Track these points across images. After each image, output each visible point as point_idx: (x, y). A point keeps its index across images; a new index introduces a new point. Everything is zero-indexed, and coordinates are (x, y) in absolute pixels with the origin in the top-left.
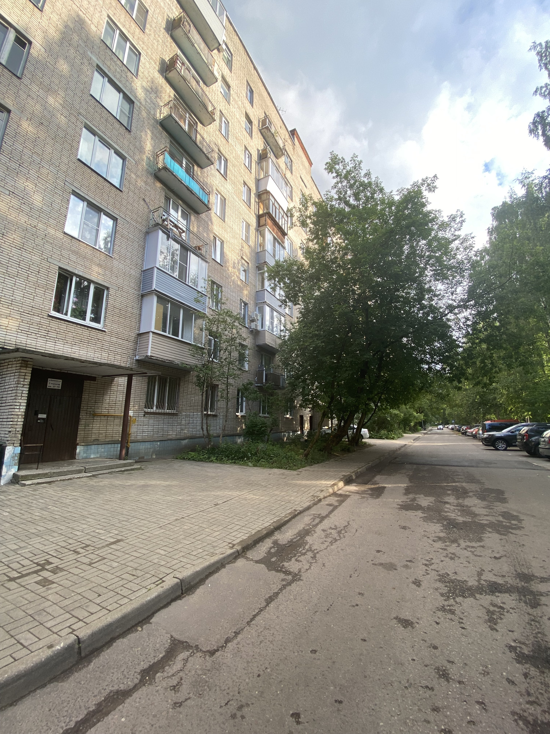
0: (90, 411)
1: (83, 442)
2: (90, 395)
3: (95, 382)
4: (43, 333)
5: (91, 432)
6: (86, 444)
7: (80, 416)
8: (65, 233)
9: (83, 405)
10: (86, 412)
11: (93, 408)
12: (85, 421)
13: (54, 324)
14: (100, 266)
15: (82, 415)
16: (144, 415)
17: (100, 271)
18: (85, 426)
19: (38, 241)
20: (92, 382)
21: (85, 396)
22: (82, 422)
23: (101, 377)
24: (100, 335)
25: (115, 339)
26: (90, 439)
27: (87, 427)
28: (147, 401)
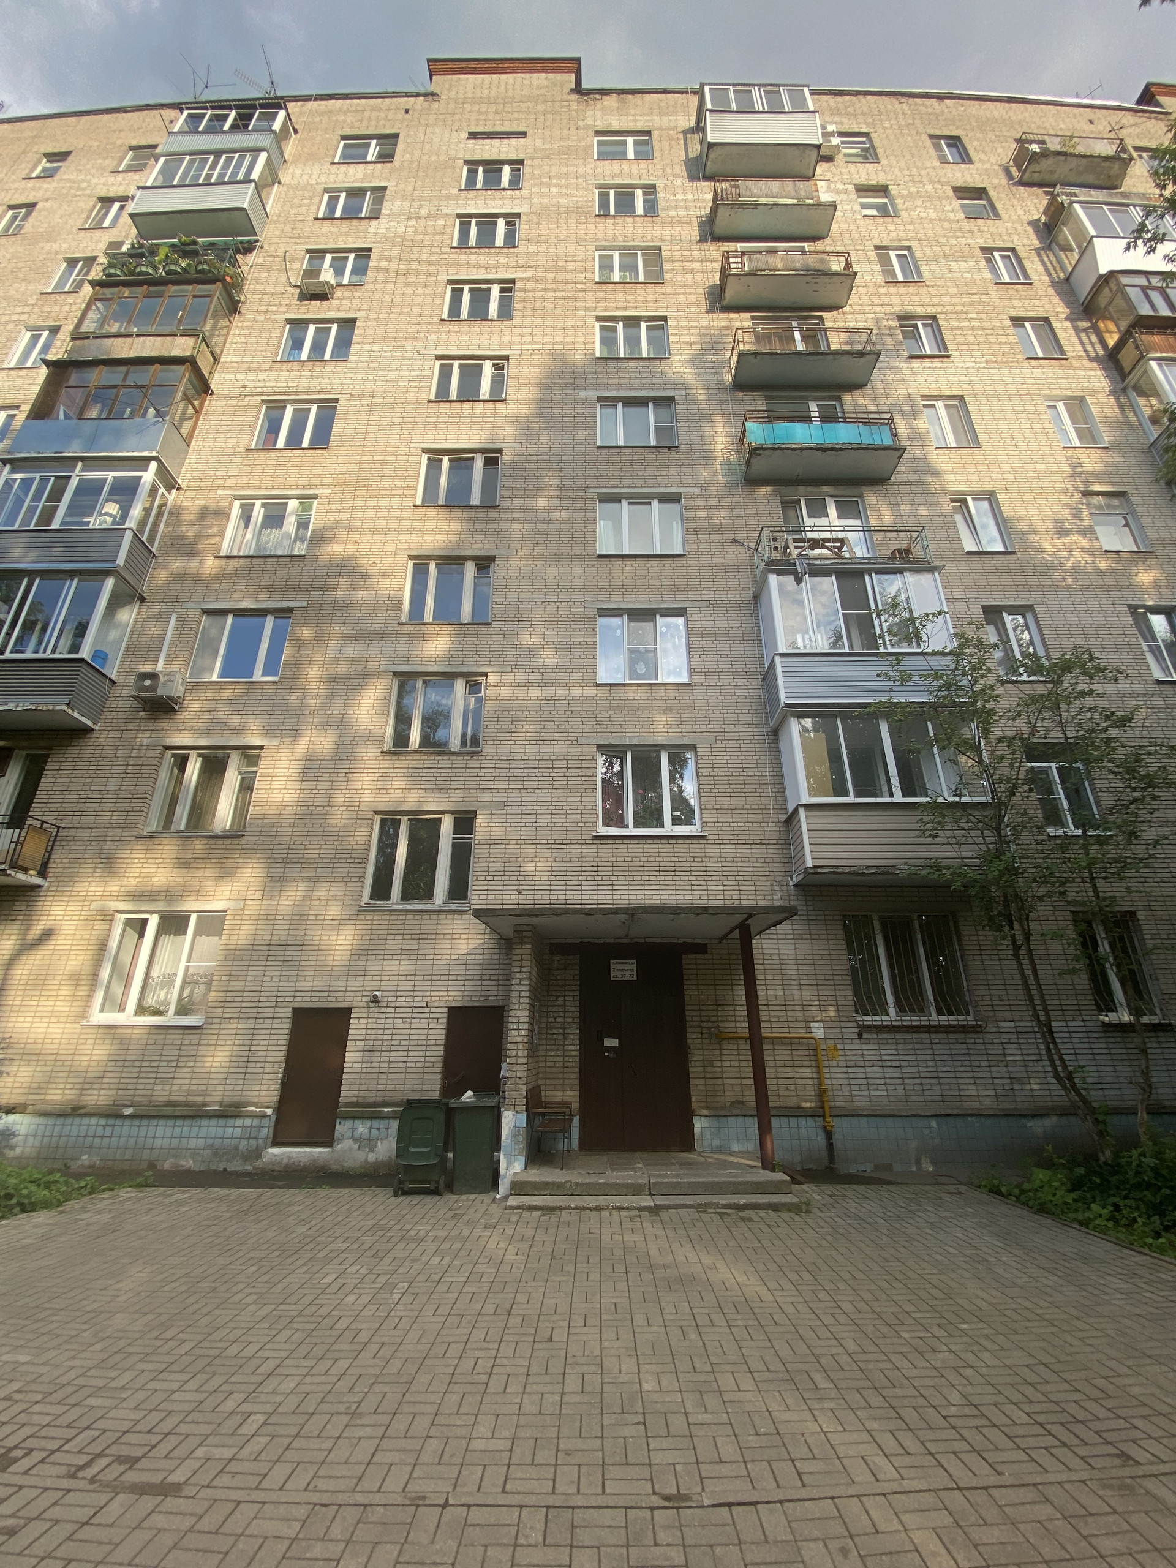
0: (709, 1028)
1: (708, 1108)
2: (702, 987)
3: (707, 956)
4: (589, 871)
5: (720, 1081)
6: (712, 1113)
7: (689, 1041)
8: (598, 685)
9: (691, 1015)
10: (699, 1030)
11: (714, 1019)
12: (700, 1052)
13: (605, 850)
14: (668, 711)
15: (693, 1038)
16: (860, 1035)
17: (671, 720)
18: (704, 1066)
19: (561, 718)
20: (698, 956)
21: (691, 992)
22: (696, 1055)
23: (717, 941)
24: (695, 848)
25: (729, 849)
26: (721, 1099)
27: (709, 1069)
28: (857, 992)
